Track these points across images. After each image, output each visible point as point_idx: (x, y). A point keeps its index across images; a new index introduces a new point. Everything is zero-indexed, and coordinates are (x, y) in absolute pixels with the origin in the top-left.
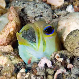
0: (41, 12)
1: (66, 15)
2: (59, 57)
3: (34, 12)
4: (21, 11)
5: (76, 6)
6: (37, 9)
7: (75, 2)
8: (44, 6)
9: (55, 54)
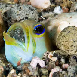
0: (27, 14)
1: (55, 16)
2: (52, 56)
3: (19, 15)
4: (3, 14)
5: (64, 7)
6: (22, 11)
7: (63, 3)
8: (30, 7)
9: (48, 54)
